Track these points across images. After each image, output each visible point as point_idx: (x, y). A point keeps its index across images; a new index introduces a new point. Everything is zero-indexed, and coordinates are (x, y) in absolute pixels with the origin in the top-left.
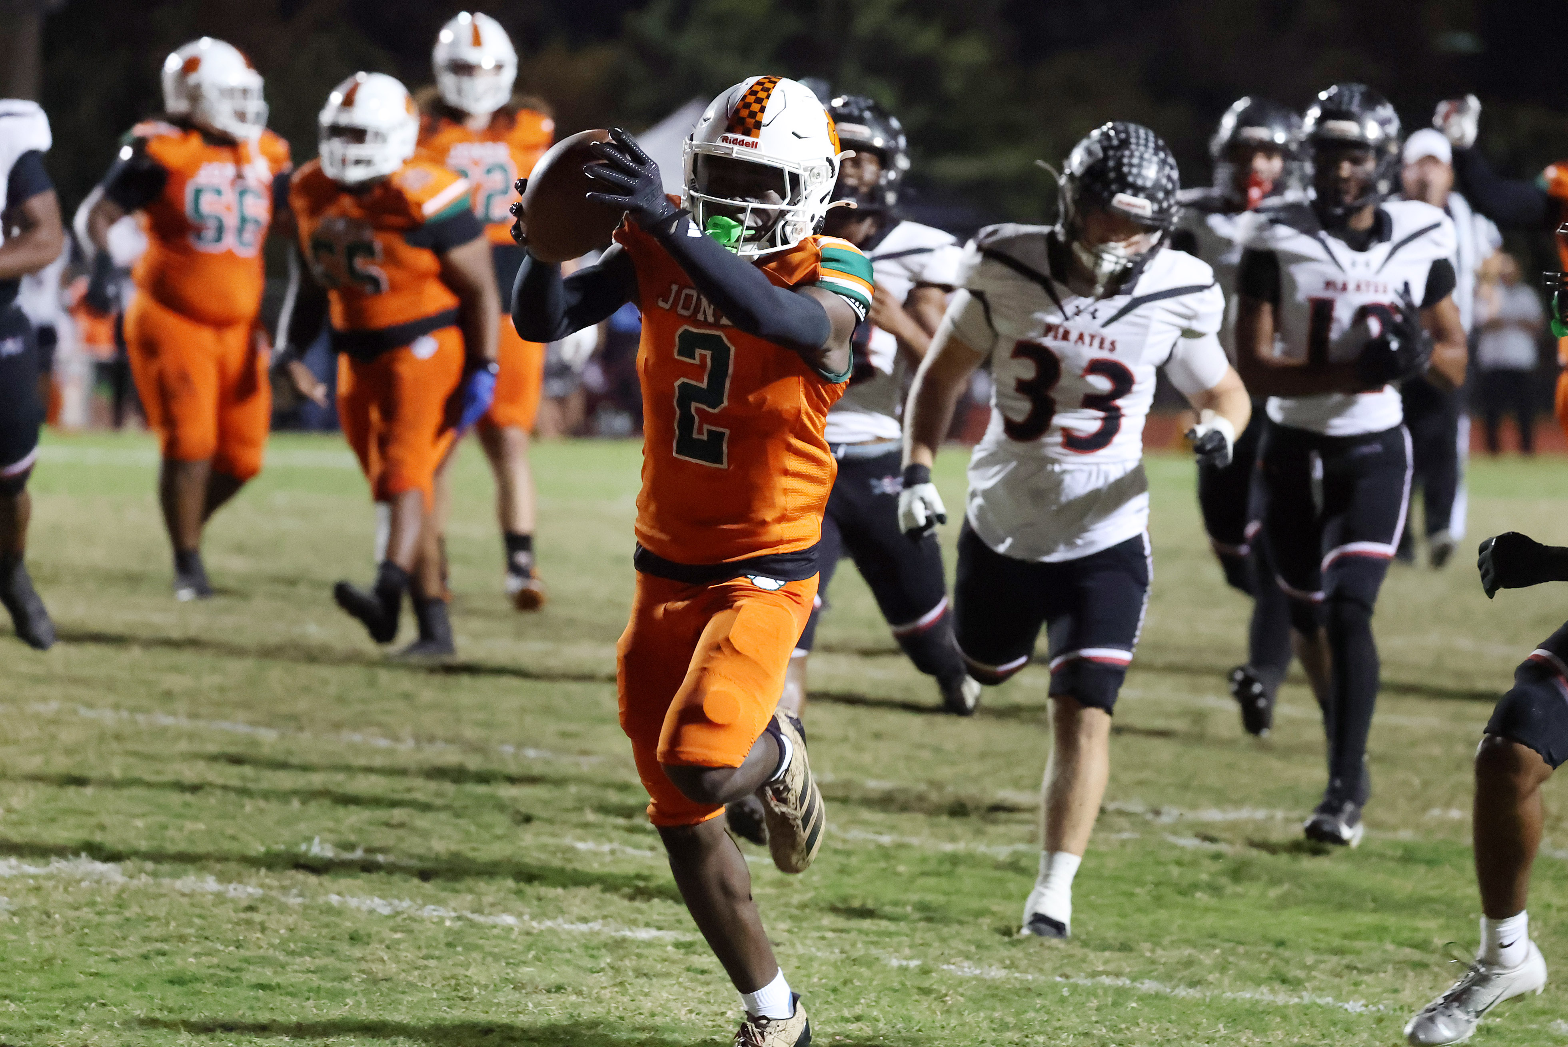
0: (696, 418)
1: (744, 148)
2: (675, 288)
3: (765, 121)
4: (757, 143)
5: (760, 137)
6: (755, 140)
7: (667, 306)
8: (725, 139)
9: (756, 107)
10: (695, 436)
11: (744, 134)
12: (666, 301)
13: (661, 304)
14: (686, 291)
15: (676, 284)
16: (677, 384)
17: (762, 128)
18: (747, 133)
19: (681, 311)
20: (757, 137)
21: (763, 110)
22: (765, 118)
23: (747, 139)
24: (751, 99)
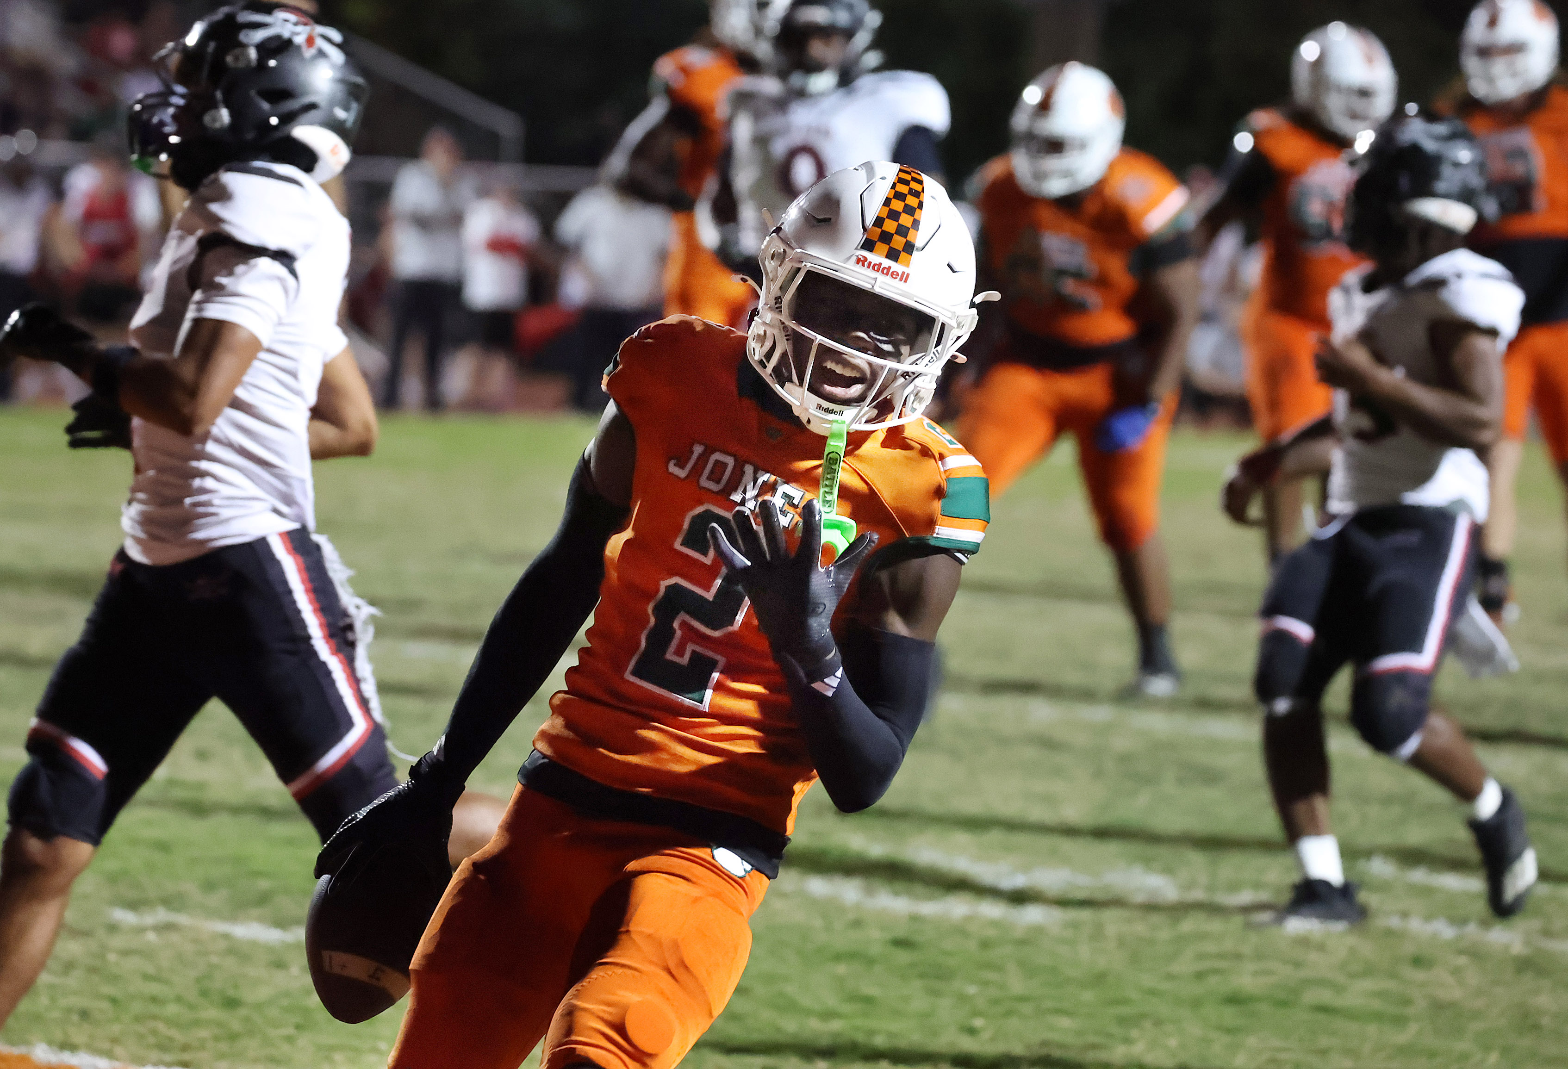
0: (679, 633)
1: (888, 279)
2: (698, 449)
3: (919, 243)
4: (908, 275)
5: (911, 266)
6: (907, 270)
7: (682, 473)
8: (861, 261)
9: (905, 220)
10: (670, 656)
11: (887, 257)
12: (681, 465)
13: (673, 468)
14: (717, 456)
15: (700, 443)
16: (665, 584)
17: (915, 253)
18: (893, 255)
19: (704, 482)
20: (907, 265)
21: (916, 224)
22: (919, 238)
23: (895, 266)
24: (898, 205)
